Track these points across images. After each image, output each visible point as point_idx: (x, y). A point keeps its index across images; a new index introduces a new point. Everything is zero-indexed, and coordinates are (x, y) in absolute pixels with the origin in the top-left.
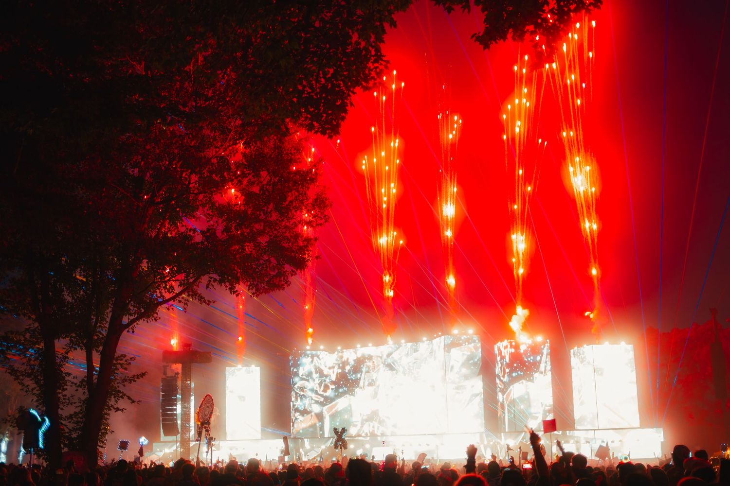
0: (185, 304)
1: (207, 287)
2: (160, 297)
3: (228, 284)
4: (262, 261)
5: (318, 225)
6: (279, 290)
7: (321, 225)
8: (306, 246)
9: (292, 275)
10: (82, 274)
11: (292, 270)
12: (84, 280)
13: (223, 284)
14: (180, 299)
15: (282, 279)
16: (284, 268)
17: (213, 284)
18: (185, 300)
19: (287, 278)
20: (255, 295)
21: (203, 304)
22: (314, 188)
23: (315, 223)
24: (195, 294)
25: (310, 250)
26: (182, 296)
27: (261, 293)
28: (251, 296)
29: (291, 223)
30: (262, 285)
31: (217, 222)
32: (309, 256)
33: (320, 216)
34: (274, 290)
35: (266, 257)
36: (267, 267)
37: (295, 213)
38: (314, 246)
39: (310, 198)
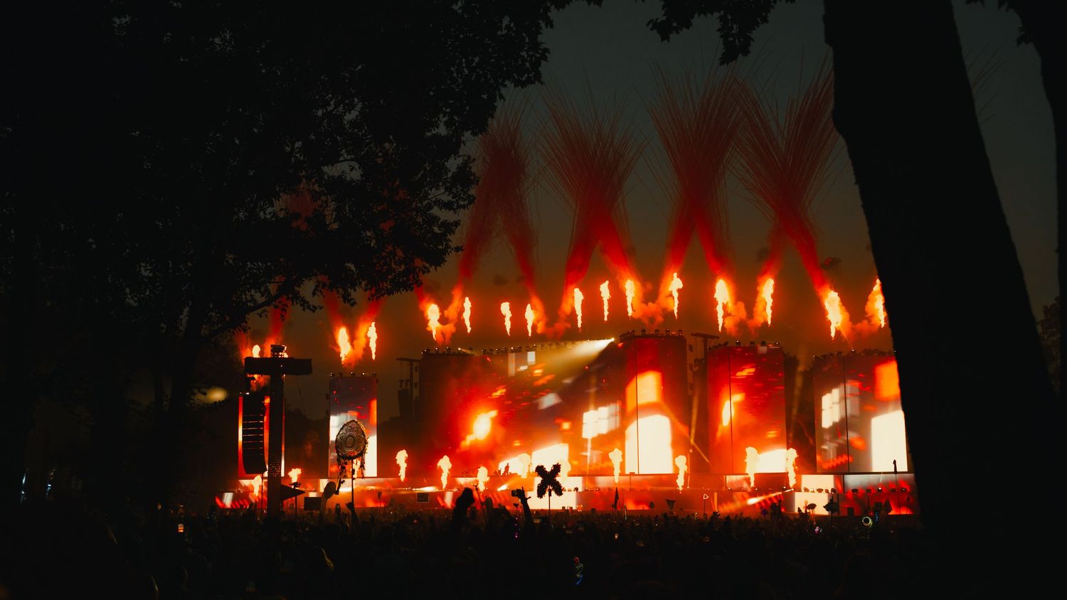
0: (282, 310)
1: (314, 294)
2: (250, 301)
3: (341, 291)
4: (384, 254)
5: (459, 207)
6: (407, 291)
7: (464, 207)
8: (444, 235)
9: (424, 273)
10: (149, 268)
11: (424, 266)
12: (151, 275)
13: (334, 290)
14: (277, 304)
15: (411, 277)
16: (413, 263)
17: (322, 290)
18: (284, 305)
19: (418, 276)
20: (375, 297)
21: (307, 310)
22: (455, 159)
23: (455, 205)
24: (296, 297)
25: (449, 240)
26: (280, 300)
27: (383, 295)
28: (369, 299)
29: (424, 203)
30: (385, 284)
31: (326, 202)
32: (447, 246)
33: (462, 196)
34: (399, 290)
35: (390, 248)
36: (391, 260)
37: (429, 192)
38: (454, 234)
39: (450, 171)
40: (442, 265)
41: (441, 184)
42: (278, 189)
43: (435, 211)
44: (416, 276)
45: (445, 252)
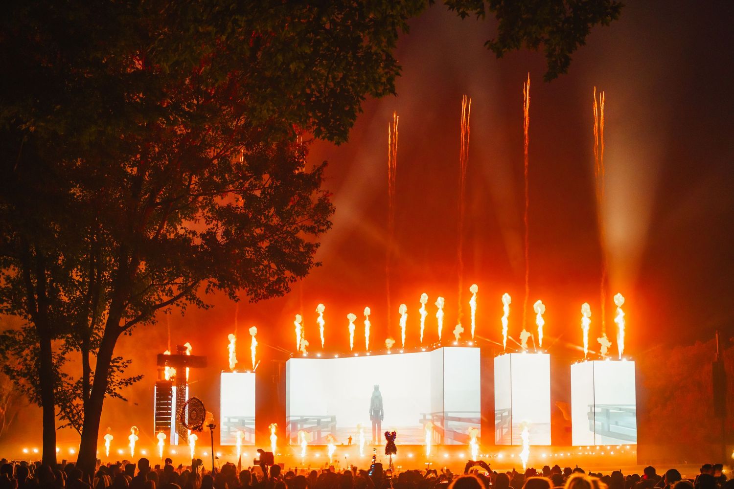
0: (183, 308)
1: (207, 292)
2: (157, 300)
3: (227, 289)
4: (261, 267)
5: (320, 231)
6: (279, 296)
7: (323, 231)
8: (307, 252)
9: (292, 281)
10: (79, 274)
11: (292, 277)
12: (81, 280)
13: (222, 289)
14: (178, 303)
15: (282, 285)
16: (284, 274)
17: (213, 289)
18: (184, 304)
19: (287, 285)
20: (254, 300)
21: (202, 308)
22: (317, 193)
23: (317, 229)
24: (193, 298)
25: (311, 257)
26: (180, 300)
27: (260, 299)
28: (250, 302)
29: (293, 228)
30: (262, 290)
31: (217, 225)
32: (310, 262)
33: (322, 221)
34: (273, 296)
35: (266, 262)
36: (266, 272)
37: (296, 218)
38: (315, 253)
39: (312, 203)
40: (306, 276)
41: (305, 213)
42: (180, 216)
43: (301, 235)
44: (286, 284)
45: (308, 266)
